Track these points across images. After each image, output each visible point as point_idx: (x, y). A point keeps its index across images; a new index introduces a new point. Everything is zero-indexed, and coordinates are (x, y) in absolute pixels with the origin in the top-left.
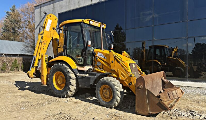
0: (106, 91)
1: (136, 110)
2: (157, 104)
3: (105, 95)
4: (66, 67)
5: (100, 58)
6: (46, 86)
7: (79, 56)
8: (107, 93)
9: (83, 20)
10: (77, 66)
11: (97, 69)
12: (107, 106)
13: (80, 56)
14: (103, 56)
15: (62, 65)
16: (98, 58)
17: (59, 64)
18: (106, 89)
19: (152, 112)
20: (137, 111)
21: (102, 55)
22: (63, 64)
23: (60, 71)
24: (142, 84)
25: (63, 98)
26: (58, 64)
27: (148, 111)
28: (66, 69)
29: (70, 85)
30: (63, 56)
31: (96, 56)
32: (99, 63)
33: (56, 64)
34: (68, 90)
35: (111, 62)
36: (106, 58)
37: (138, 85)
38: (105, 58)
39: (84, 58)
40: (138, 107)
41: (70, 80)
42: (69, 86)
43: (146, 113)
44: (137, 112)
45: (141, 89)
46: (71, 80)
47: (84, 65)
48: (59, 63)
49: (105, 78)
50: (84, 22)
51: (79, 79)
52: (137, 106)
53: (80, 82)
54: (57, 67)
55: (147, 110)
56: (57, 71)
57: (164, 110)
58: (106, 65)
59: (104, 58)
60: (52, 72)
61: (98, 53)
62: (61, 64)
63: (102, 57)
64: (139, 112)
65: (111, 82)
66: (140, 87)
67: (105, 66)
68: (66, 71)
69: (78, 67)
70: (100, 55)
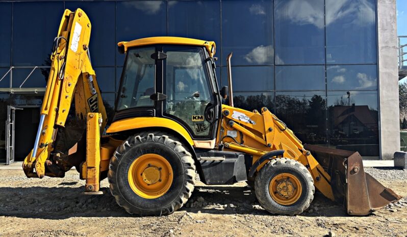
0: (285, 185)
1: (348, 209)
2: (381, 194)
3: (282, 193)
4: (175, 144)
5: (239, 122)
6: (101, 193)
7: (199, 117)
8: (287, 189)
9: (206, 43)
10: (193, 139)
11: (231, 145)
12: (288, 213)
13: (202, 117)
14: (246, 118)
15: (164, 138)
16: (235, 122)
17: (151, 136)
18: (286, 182)
19: (375, 207)
20: (350, 210)
21: (245, 116)
22: (167, 137)
23: (156, 153)
24: (359, 165)
25: (167, 215)
26: (149, 136)
27: (369, 207)
28: (175, 146)
29: (188, 183)
30: (153, 116)
31: (230, 118)
32: (232, 132)
33: (139, 136)
34: (181, 195)
35: (267, 129)
36: (255, 121)
37: (352, 168)
38: (252, 122)
39: (212, 121)
40: (352, 204)
41: (189, 170)
42: (186, 184)
43: (366, 211)
44: (350, 212)
45: (356, 173)
46: (191, 170)
47: (210, 137)
48: (153, 134)
49: (282, 161)
50: (206, 47)
51: (206, 167)
52: (350, 202)
53: (208, 174)
54: (146, 143)
55: (367, 206)
56: (144, 154)
57: (390, 200)
58: (253, 135)
59: (250, 122)
60: (127, 156)
61: (234, 112)
62: (159, 137)
63: (245, 121)
64: (354, 212)
65: (298, 167)
66: (356, 170)
67: (247, 136)
68: (177, 150)
69: (194, 141)
70: (239, 117)
